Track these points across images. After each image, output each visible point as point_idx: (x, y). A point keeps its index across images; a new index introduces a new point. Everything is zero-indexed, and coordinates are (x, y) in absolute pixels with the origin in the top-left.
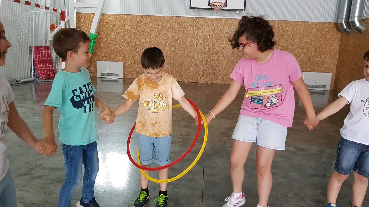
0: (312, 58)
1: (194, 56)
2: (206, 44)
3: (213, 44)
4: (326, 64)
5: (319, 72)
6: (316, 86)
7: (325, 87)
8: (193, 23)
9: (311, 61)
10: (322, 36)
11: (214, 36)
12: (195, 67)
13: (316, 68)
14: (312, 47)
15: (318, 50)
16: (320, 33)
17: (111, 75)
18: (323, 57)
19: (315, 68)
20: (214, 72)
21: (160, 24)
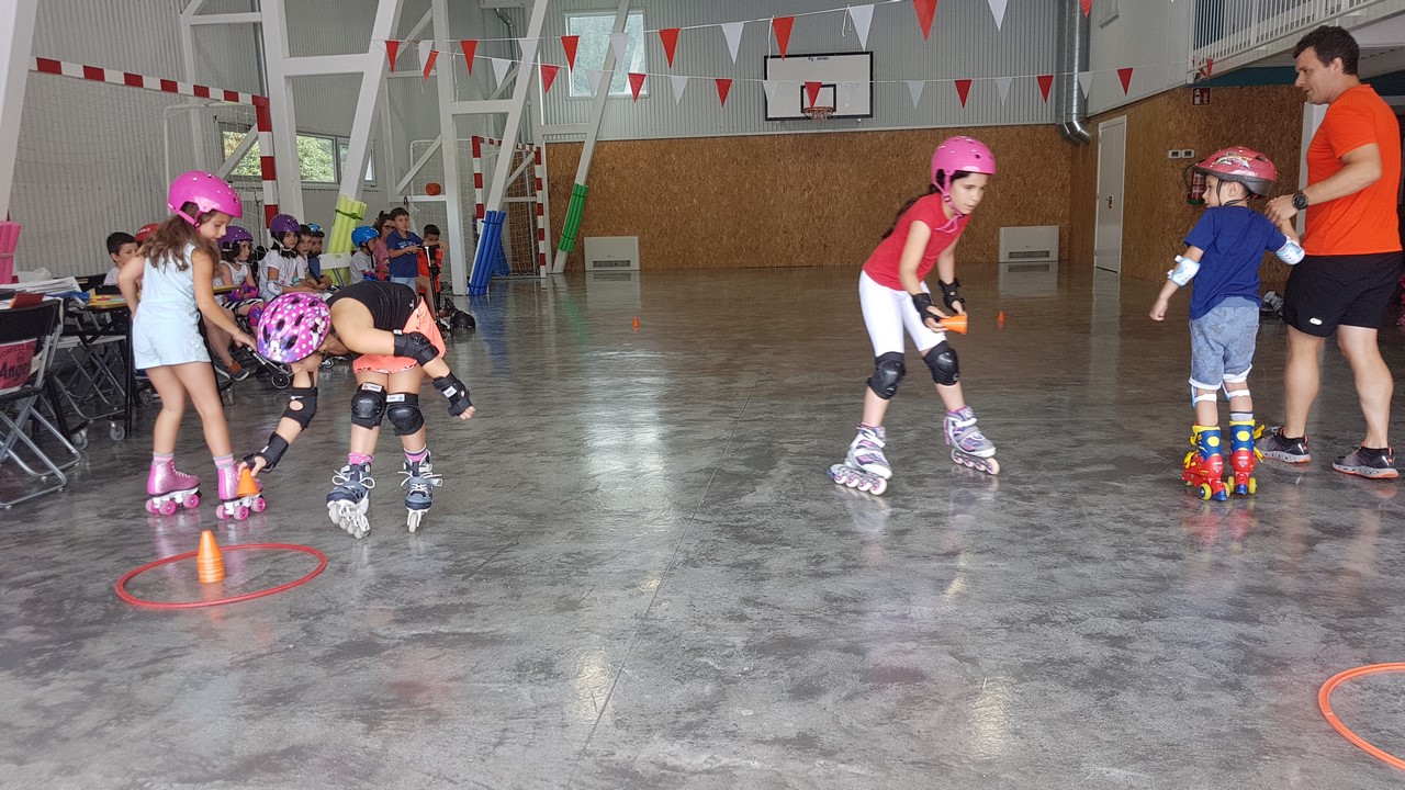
1: (781, 212)
2: (804, 187)
3: (817, 186)
4: (1048, 208)
5: (1036, 226)
6: (1029, 255)
7: (1047, 254)
8: (774, 146)
9: (1016, 204)
10: (1034, 152)
11: (819, 169)
12: (784, 236)
13: (1029, 218)
15: (1029, 181)
16: (1030, 146)
17: (616, 264)
19: (1027, 217)
20: (824, 241)
21: (707, 153)
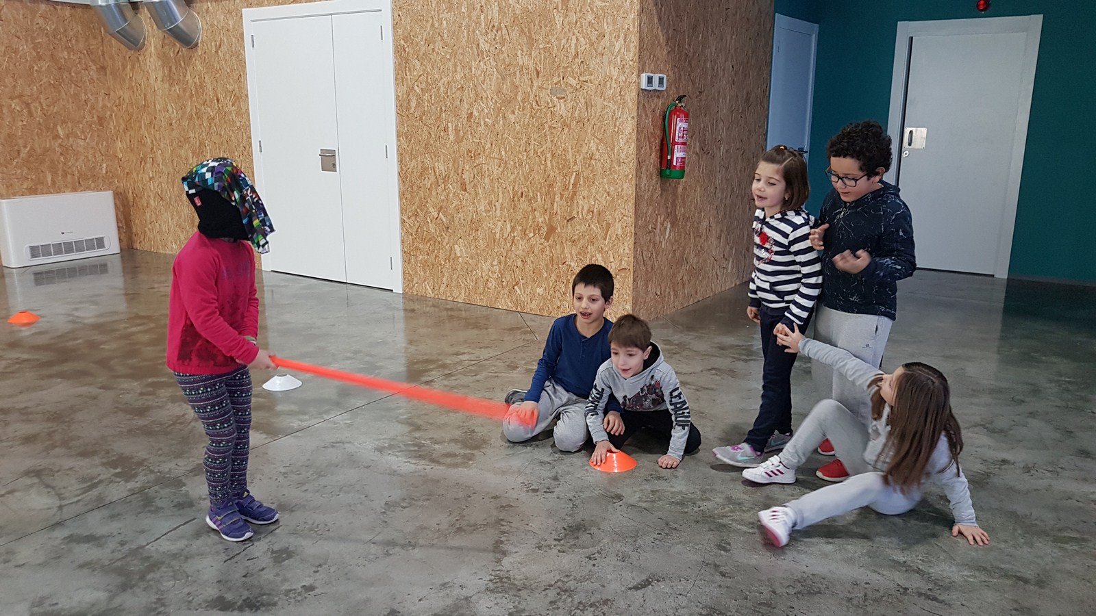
0: (20, 142)
4: (81, 160)
5: (64, 192)
6: (69, 247)
7: (100, 243)
9: (19, 152)
10: (38, 53)
13: (49, 179)
14: (11, 98)
15: (36, 108)
16: (27, 41)
18: (61, 133)
19: (45, 178)
